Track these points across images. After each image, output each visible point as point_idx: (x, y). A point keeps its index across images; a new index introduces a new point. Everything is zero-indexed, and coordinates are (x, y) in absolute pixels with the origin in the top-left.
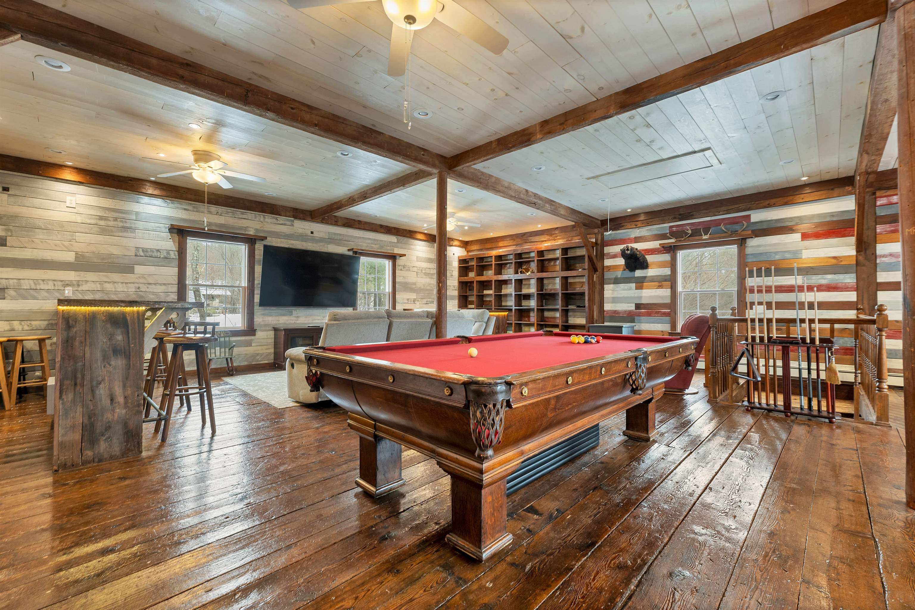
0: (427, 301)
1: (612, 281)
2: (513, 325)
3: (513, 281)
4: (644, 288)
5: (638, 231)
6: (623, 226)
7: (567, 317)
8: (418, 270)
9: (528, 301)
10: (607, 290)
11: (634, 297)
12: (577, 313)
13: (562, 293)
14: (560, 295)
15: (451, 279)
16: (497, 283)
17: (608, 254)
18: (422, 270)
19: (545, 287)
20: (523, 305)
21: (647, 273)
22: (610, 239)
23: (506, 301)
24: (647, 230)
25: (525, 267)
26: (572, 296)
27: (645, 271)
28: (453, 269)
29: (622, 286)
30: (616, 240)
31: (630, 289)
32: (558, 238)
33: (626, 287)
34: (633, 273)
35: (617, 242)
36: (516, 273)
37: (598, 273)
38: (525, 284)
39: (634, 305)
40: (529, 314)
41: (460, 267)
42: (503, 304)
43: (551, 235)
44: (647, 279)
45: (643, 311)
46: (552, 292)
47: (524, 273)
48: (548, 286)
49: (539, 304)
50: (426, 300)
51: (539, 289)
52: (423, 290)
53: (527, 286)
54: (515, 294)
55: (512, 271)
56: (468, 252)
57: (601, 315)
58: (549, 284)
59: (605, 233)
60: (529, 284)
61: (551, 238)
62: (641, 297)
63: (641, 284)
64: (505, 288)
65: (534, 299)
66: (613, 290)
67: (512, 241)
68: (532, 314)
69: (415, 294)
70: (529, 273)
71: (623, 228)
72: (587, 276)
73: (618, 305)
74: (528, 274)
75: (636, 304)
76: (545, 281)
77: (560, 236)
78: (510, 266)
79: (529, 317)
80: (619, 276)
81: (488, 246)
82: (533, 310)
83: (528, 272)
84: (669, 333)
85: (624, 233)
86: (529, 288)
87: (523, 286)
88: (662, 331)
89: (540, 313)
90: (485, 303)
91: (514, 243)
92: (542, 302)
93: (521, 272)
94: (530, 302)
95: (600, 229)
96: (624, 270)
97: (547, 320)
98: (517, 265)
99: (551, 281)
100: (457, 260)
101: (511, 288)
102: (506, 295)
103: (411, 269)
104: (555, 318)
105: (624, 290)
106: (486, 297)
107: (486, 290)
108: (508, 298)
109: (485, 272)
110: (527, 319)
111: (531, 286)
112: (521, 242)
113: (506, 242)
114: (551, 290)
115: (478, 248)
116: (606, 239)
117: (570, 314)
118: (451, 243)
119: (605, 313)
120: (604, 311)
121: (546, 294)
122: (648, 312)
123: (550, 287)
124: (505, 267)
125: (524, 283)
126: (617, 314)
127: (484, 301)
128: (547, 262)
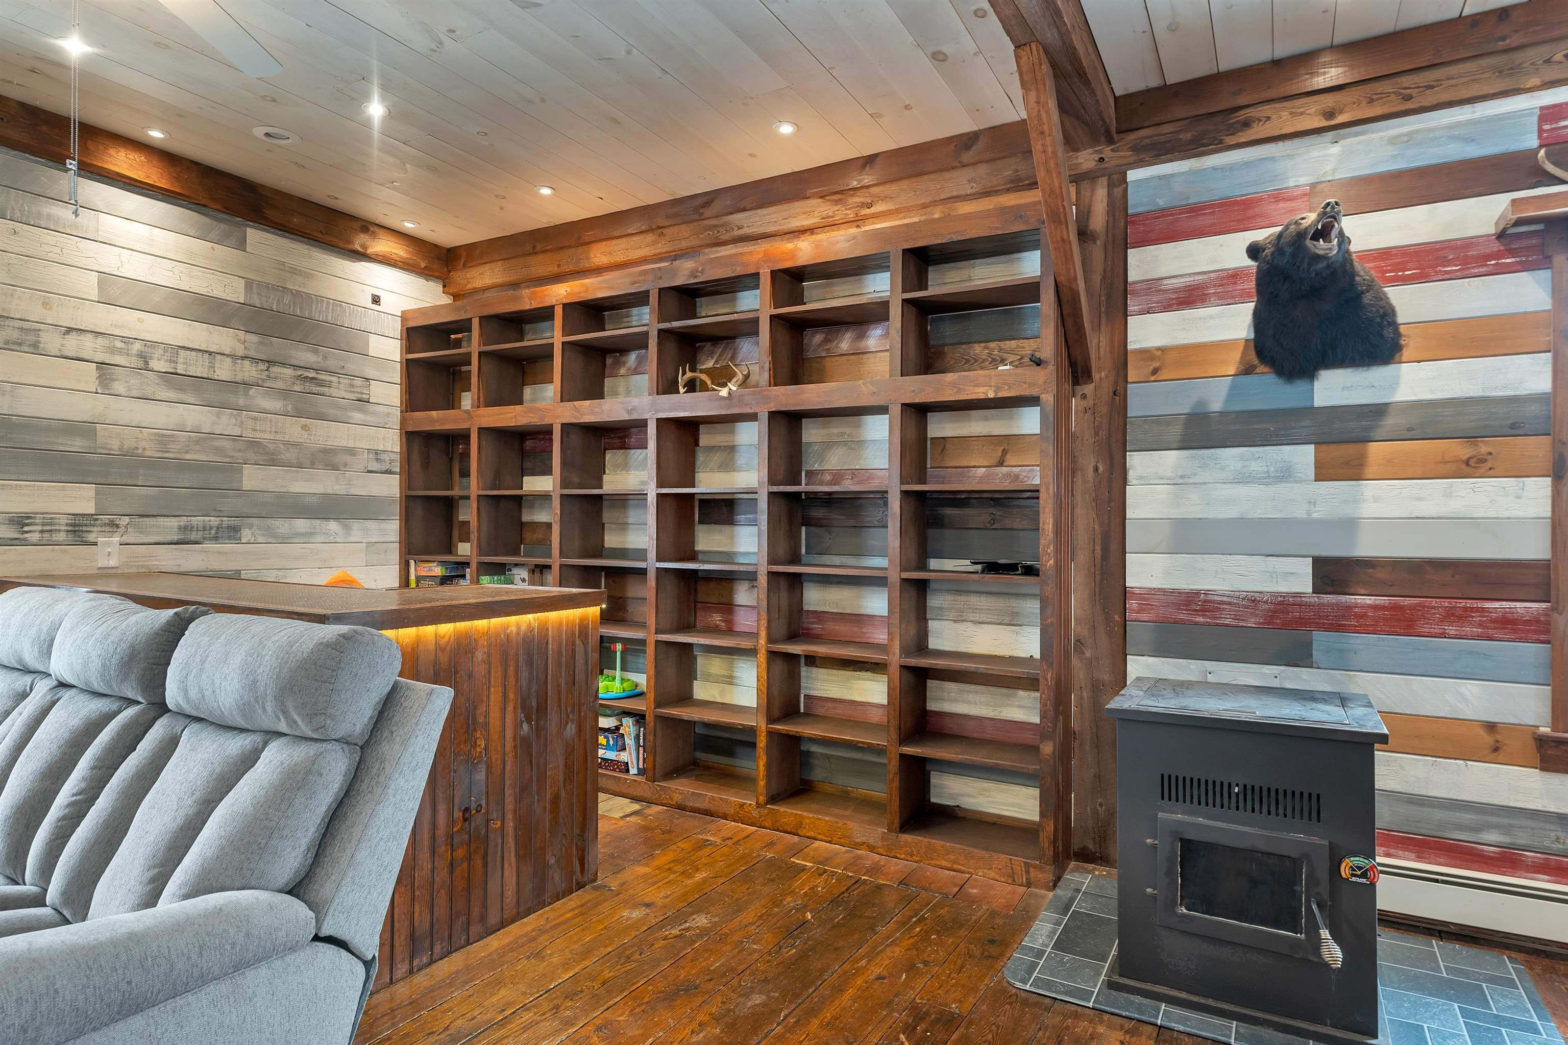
0: (184, 529)
1: (1175, 432)
2: (650, 649)
3: (652, 430)
4: (1370, 471)
5: (1335, 149)
6: (1247, 124)
7: (921, 615)
8: (112, 350)
9: (726, 529)
10: (1144, 480)
11: (1308, 523)
12: (974, 600)
13: (905, 493)
14: (895, 504)
15: (358, 416)
16: (576, 439)
17: (1152, 286)
18: (144, 358)
19: (811, 463)
20: (700, 546)
21: (1394, 386)
22: (1162, 203)
23: (623, 527)
24: (1392, 141)
25: (710, 364)
26: (949, 511)
27: (1377, 374)
28: (370, 372)
29: (1231, 457)
30: (1195, 210)
31: (1285, 475)
32: (878, 208)
33: (1257, 467)
34: (1300, 386)
35: (1204, 221)
36: (667, 386)
37: (1088, 389)
38: (711, 449)
39: (1306, 567)
40: (731, 593)
41: (409, 366)
42: (611, 540)
43: (841, 195)
44: (1390, 422)
45: (1369, 600)
46: (848, 485)
47: (704, 388)
48: (821, 457)
49: (782, 550)
50: (174, 522)
51: (781, 474)
52: (152, 464)
53: (717, 458)
54: (659, 496)
55: (644, 381)
56: (456, 297)
57: (1108, 619)
58: (829, 445)
59: (1133, 175)
60: (732, 449)
61: (841, 212)
62: (1350, 525)
63: (1350, 450)
64: (616, 467)
65: (754, 523)
66: (1180, 482)
67: (650, 238)
68: (743, 596)
69: (89, 491)
70: (732, 386)
71: (1243, 137)
72: (1048, 398)
73: (1210, 562)
74: (724, 392)
75: (1318, 562)
76: (811, 433)
77: (884, 199)
78: (641, 361)
79: (728, 607)
80: (1216, 405)
81: (542, 265)
82: (751, 577)
83: (724, 385)
84: (1541, 741)
85: (1248, 164)
86: (728, 465)
87: (701, 458)
88: (1491, 727)
89: (784, 595)
90: (527, 535)
91: (663, 247)
92: (794, 538)
93: (691, 386)
94: (732, 538)
95: (1107, 152)
96: (1247, 370)
97: (817, 627)
98: (672, 347)
99: (837, 429)
100: (396, 328)
101: (643, 465)
102: (622, 500)
103: (51, 341)
104: (858, 619)
105: (1243, 479)
106: (532, 507)
107: (534, 473)
108: (633, 516)
109: (528, 392)
110: (717, 619)
111: (741, 459)
112: (694, 242)
113: (621, 244)
114: (838, 477)
115: (499, 280)
116: (1137, 202)
117: (934, 601)
118: (359, 241)
119: (1132, 604)
120: (1124, 592)
121: (815, 499)
122: (1395, 607)
123: (834, 461)
124: (618, 364)
125: (705, 439)
126: (1203, 611)
127: (522, 525)
128: (818, 338)
